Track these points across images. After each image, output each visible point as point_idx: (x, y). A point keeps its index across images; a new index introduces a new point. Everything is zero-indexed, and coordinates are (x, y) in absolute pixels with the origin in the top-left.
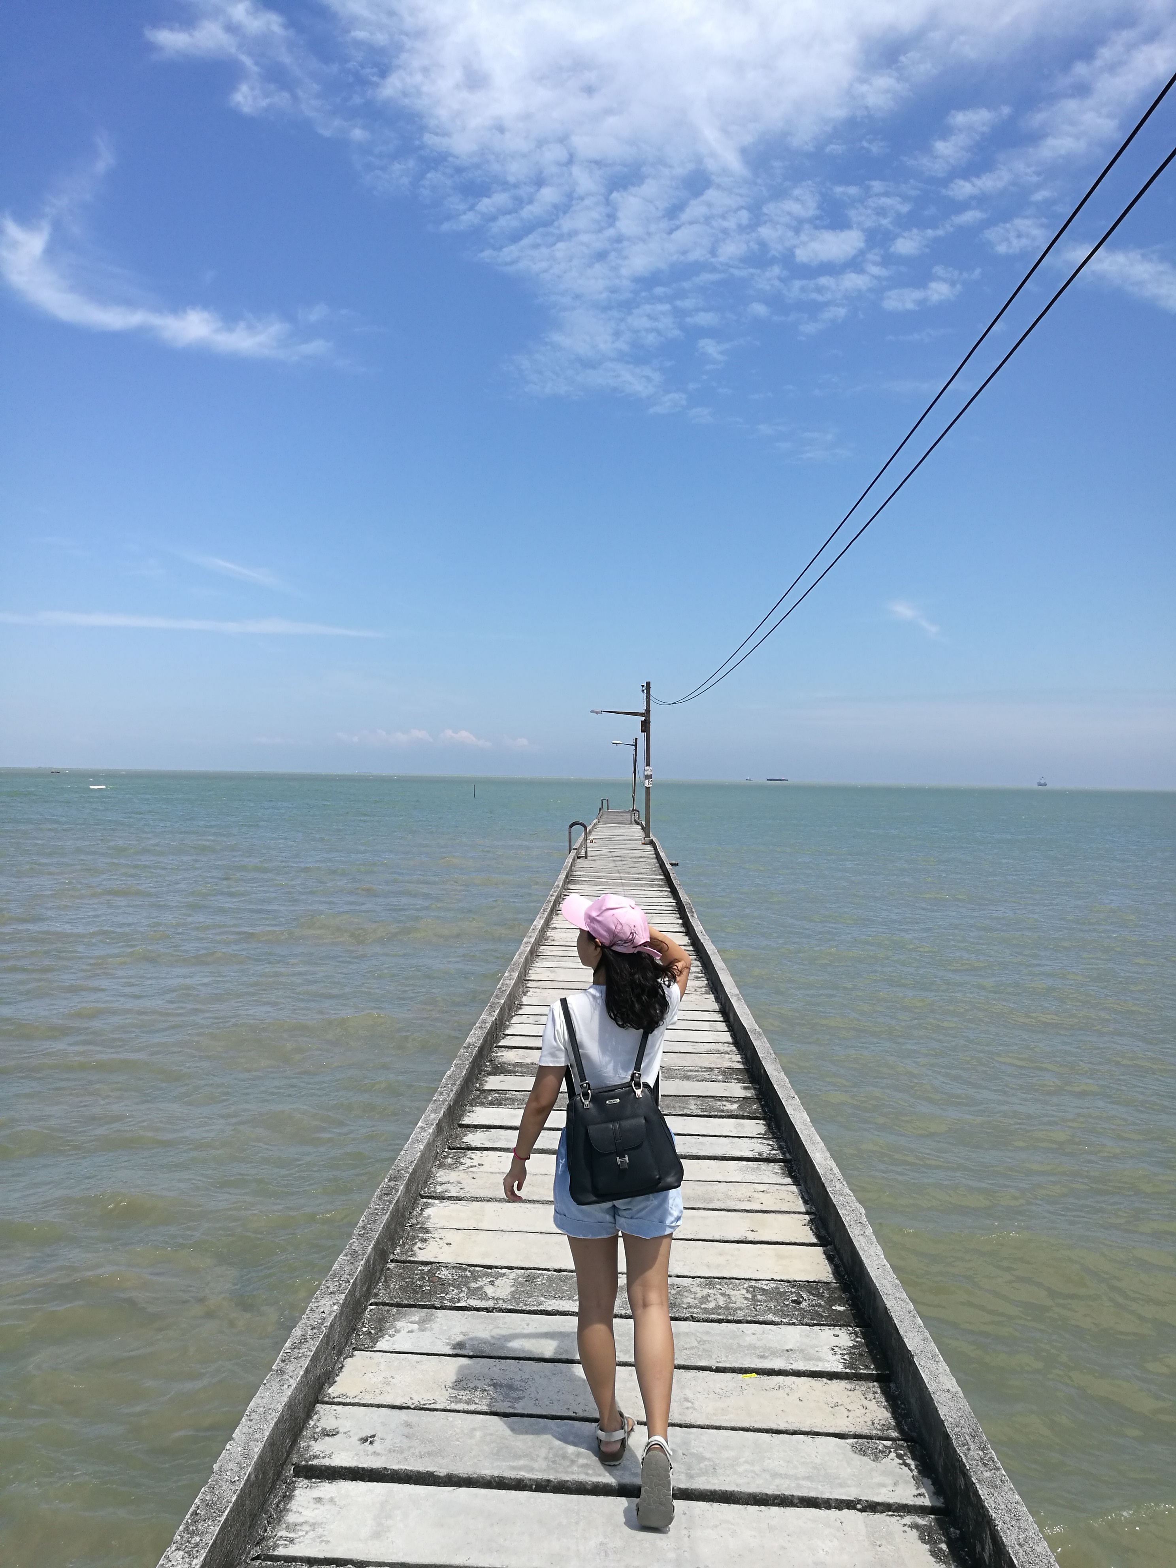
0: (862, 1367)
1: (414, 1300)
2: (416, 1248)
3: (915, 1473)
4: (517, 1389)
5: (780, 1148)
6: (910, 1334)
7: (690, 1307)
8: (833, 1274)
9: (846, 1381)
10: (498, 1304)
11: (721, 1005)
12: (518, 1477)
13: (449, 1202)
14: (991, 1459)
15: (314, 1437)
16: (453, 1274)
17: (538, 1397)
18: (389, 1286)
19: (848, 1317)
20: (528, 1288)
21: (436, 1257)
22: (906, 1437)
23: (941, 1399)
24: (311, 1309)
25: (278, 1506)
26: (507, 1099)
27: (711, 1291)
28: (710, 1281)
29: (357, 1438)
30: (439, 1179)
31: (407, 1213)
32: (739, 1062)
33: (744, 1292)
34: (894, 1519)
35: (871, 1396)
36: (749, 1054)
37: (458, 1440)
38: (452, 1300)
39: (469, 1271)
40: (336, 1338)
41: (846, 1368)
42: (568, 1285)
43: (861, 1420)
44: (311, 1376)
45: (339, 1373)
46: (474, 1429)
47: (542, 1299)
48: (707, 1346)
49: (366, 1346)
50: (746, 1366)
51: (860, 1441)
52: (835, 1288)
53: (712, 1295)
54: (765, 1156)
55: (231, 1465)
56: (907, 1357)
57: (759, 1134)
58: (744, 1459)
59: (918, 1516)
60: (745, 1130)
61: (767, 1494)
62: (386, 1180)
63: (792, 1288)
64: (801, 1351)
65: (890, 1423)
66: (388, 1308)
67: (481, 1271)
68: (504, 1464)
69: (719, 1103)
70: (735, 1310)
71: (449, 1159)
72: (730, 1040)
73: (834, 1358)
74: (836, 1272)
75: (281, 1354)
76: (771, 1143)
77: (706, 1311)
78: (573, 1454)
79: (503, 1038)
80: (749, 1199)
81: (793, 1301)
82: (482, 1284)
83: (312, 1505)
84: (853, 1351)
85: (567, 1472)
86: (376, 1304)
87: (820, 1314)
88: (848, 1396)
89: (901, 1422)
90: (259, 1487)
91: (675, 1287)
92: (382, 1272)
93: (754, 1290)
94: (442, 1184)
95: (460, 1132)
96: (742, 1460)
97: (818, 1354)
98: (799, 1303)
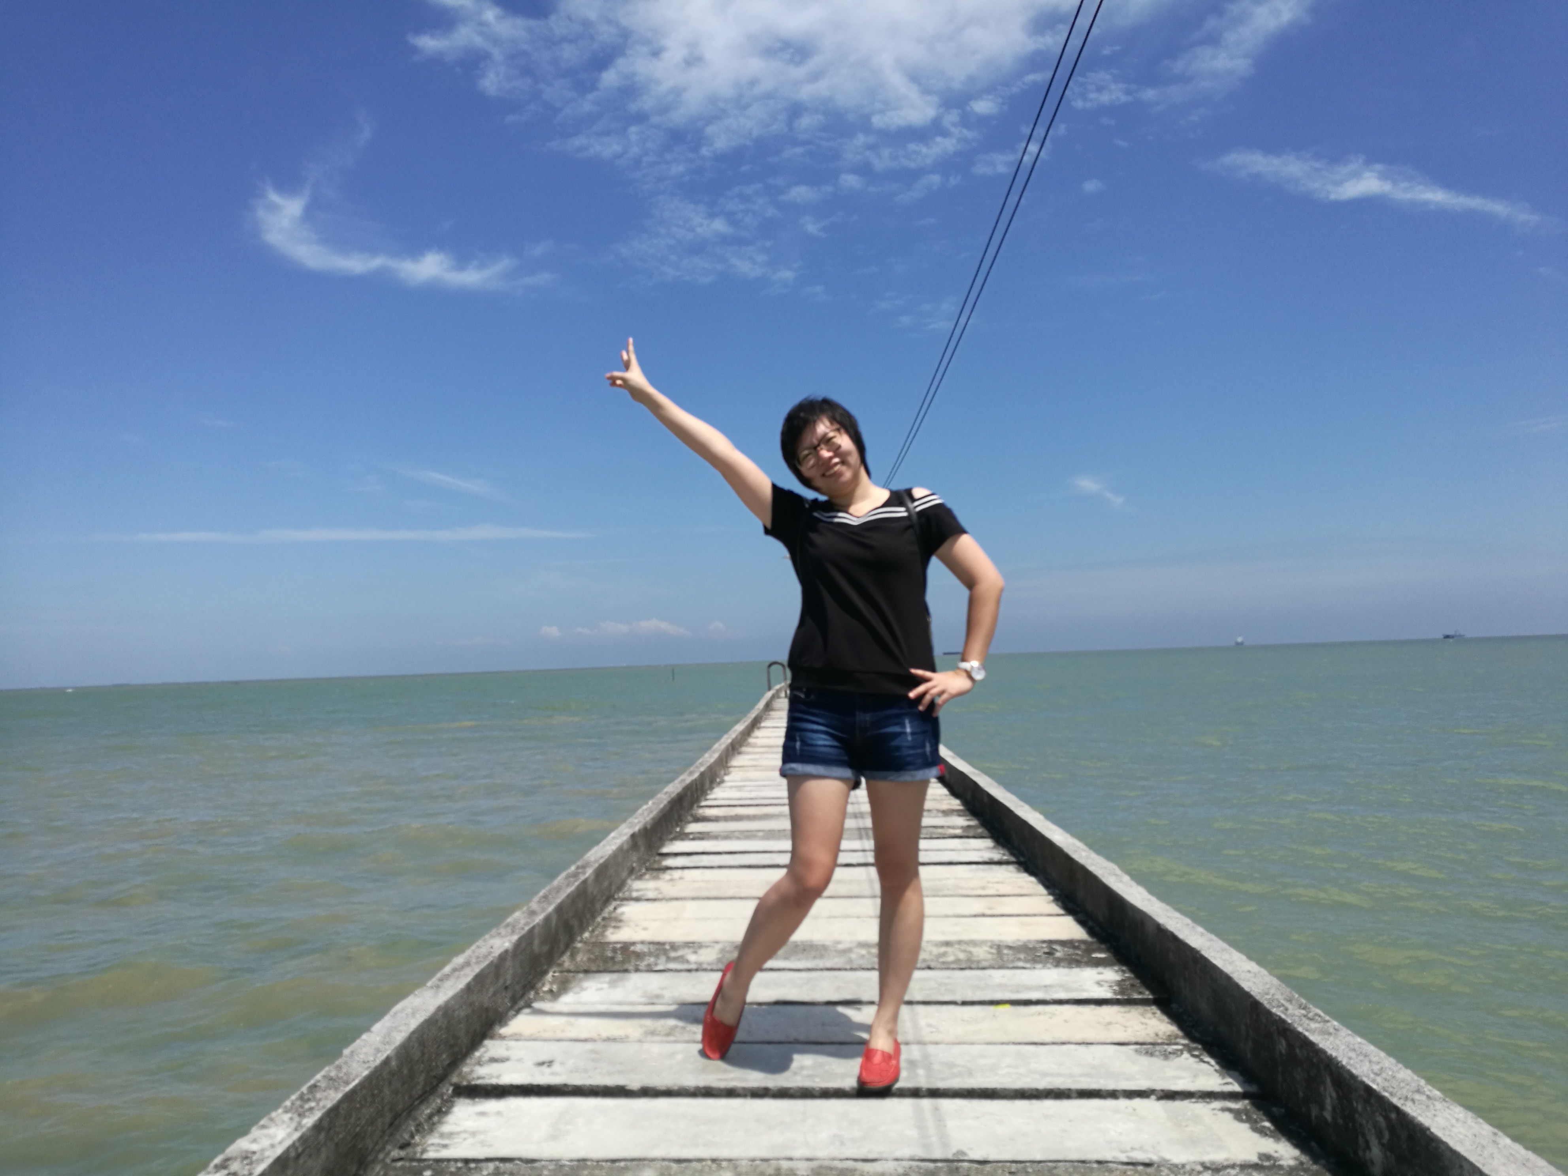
0: (1134, 994)
1: (604, 967)
2: (607, 933)
3: (1217, 1067)
5: (1012, 854)
8: (1087, 933)
9: (1118, 1006)
10: (702, 966)
12: (729, 1088)
13: (646, 903)
15: (480, 1063)
16: (649, 948)
18: (575, 959)
19: (1111, 961)
21: (630, 938)
23: (1242, 978)
24: (477, 946)
25: (430, 1118)
26: (711, 836)
28: (947, 944)
29: (531, 1063)
30: (635, 888)
31: (598, 906)
33: (988, 948)
34: (1200, 1105)
35: (1150, 1016)
36: (971, 792)
37: (654, 1061)
38: (649, 965)
39: (669, 946)
40: (508, 977)
41: (1116, 996)
43: (1143, 1032)
44: (475, 998)
45: (513, 1018)
46: (672, 1053)
48: (949, 987)
50: (998, 998)
51: (1144, 1046)
52: (1092, 943)
54: (995, 860)
57: (989, 847)
58: (1005, 1064)
59: (1229, 1101)
60: (971, 845)
61: (1037, 1089)
63: (1042, 944)
64: (1061, 986)
65: (1178, 1034)
66: (574, 973)
67: (682, 946)
70: (978, 962)
71: (647, 876)
73: (1101, 989)
74: (1091, 932)
75: (438, 975)
76: (1001, 851)
77: (944, 963)
80: (983, 888)
81: (1044, 953)
82: (683, 953)
83: (475, 1118)
84: (1122, 983)
86: (560, 971)
87: (1078, 960)
88: (1123, 1017)
89: (1190, 1030)
90: (404, 1080)
92: (567, 946)
93: (999, 947)
94: (637, 890)
95: (657, 858)
96: (1003, 1065)
97: (1081, 987)
98: (1053, 954)
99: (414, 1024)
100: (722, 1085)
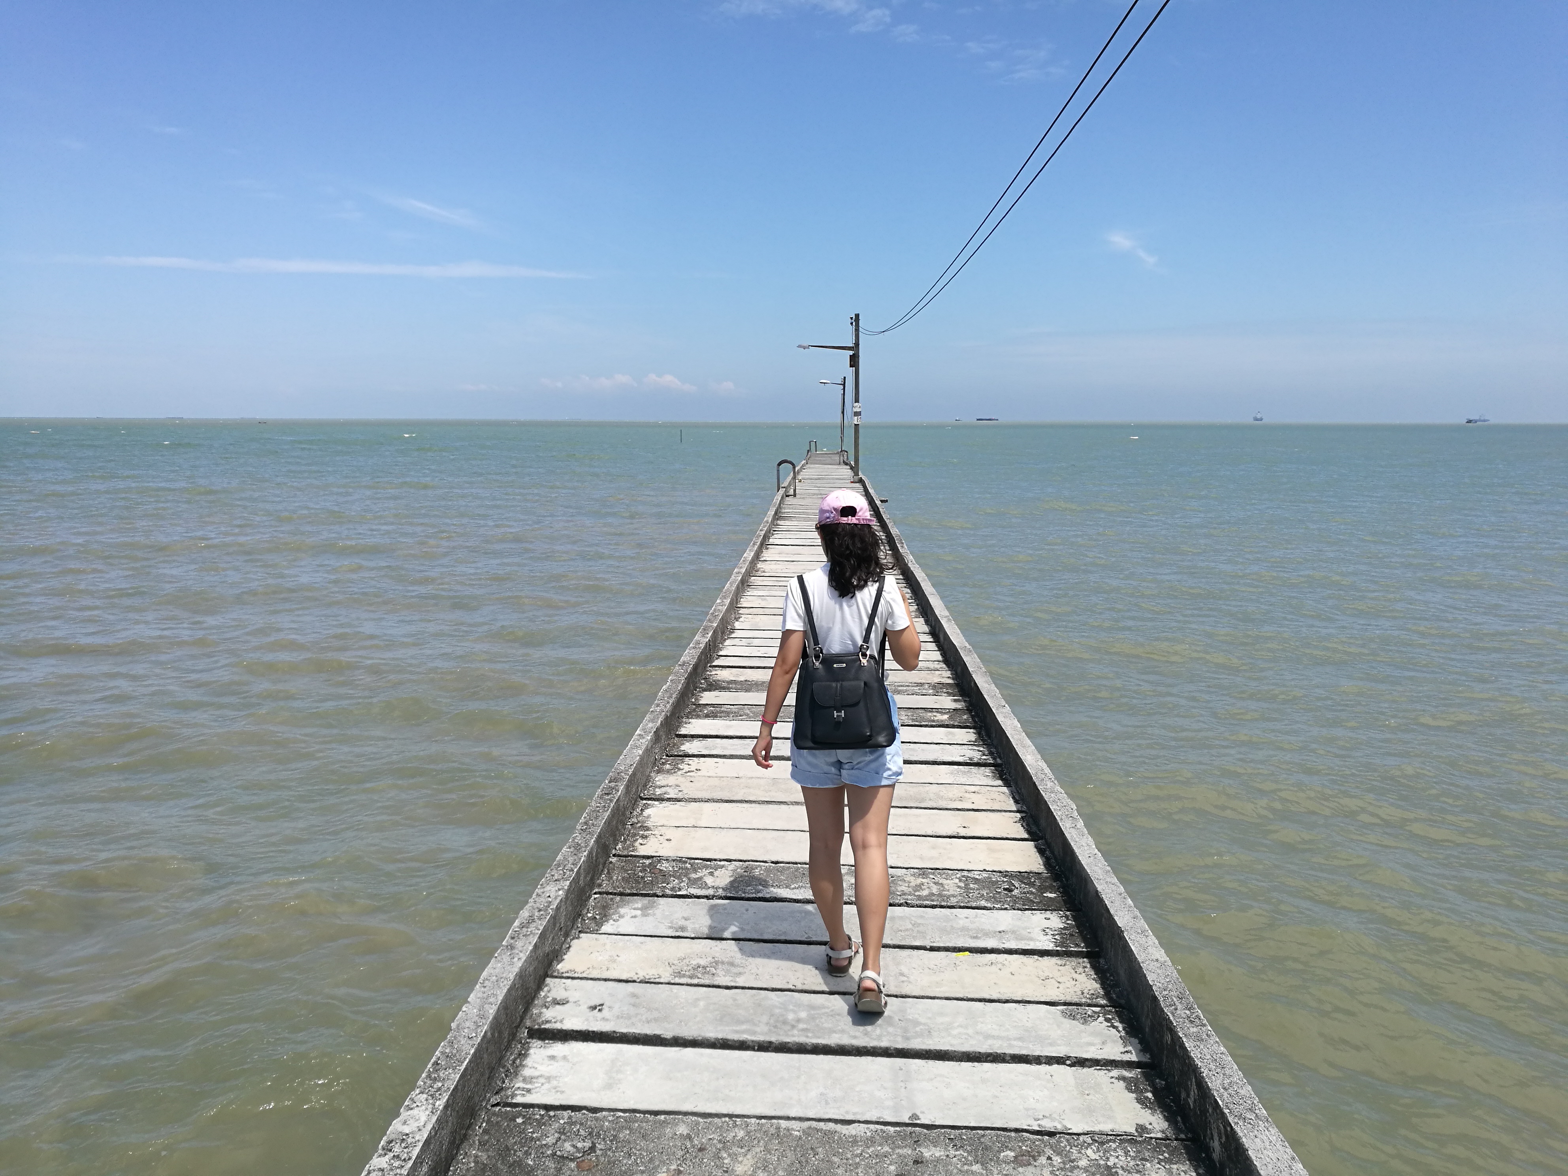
0: (1072, 945)
1: (637, 890)
2: (637, 844)
3: (1123, 1033)
4: (738, 966)
5: (991, 754)
6: (1120, 913)
7: (904, 894)
8: (1045, 866)
9: (1057, 958)
10: (717, 892)
12: (741, 1039)
13: (668, 804)
14: (1198, 1017)
15: (545, 1005)
16: (673, 867)
17: (758, 972)
18: (612, 878)
19: (1058, 903)
20: (747, 878)
21: (656, 852)
22: (1113, 1003)
23: (1150, 968)
24: (537, 894)
25: (514, 1062)
26: (723, 712)
27: (923, 880)
28: (923, 872)
29: (586, 1006)
30: (658, 783)
31: (628, 813)
32: (949, 677)
33: (957, 881)
34: (1102, 1073)
35: (1081, 970)
36: (959, 670)
37: (682, 1008)
38: (673, 889)
39: (689, 864)
40: (562, 920)
41: (1056, 946)
43: (1072, 990)
44: (540, 952)
45: (567, 951)
46: (698, 999)
47: (761, 887)
48: (921, 928)
49: (591, 929)
50: (961, 946)
51: (1070, 1007)
52: (1047, 878)
53: (926, 884)
54: (976, 760)
55: (468, 1024)
56: (1117, 934)
57: (970, 741)
58: (958, 1024)
59: (1125, 1070)
60: (956, 737)
61: (980, 1053)
62: (607, 781)
63: (1003, 877)
64: (1013, 932)
65: (1099, 993)
66: (612, 896)
67: (701, 863)
68: (727, 1028)
69: (929, 714)
70: (948, 897)
71: (668, 765)
72: (940, 658)
73: (1046, 938)
74: (1048, 864)
75: (510, 932)
76: (982, 749)
77: (920, 898)
78: (793, 1019)
79: (717, 659)
80: (961, 799)
81: (1004, 889)
82: (702, 875)
83: (547, 1061)
84: (1064, 932)
85: (787, 1035)
86: (600, 893)
87: (1031, 900)
88: (1059, 970)
89: (1110, 991)
90: (496, 1043)
92: (605, 864)
93: (966, 877)
94: (660, 787)
95: (677, 741)
96: (956, 1025)
97: (1030, 935)
98: (1010, 890)
99: (501, 995)
100: (735, 1037)
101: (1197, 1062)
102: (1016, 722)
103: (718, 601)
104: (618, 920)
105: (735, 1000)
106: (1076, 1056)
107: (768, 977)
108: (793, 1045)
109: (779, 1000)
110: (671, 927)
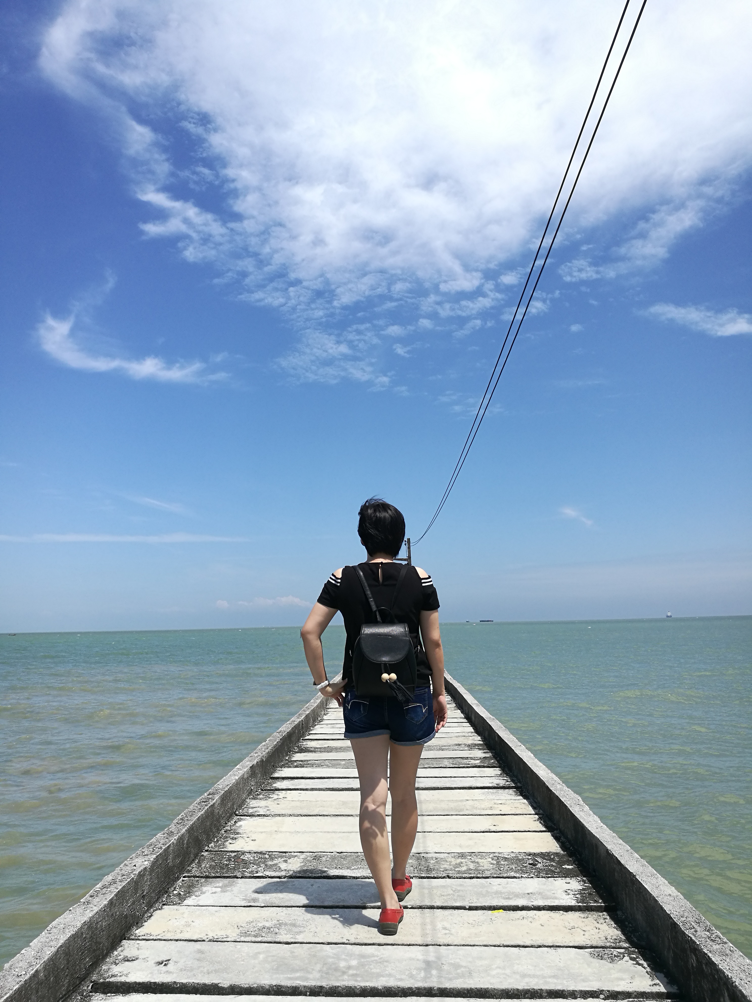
0: (591, 902)
1: (220, 874)
2: (227, 843)
3: (648, 969)
4: (299, 926)
5: (512, 781)
6: (629, 863)
7: (447, 870)
8: (561, 847)
9: (580, 912)
10: (289, 873)
11: (466, 715)
12: (294, 985)
13: (257, 818)
14: (718, 937)
15: (115, 962)
16: (254, 857)
17: (317, 930)
18: (201, 866)
19: (575, 872)
20: (314, 863)
21: (242, 848)
22: (635, 945)
23: (664, 901)
24: (125, 865)
26: (308, 764)
27: (462, 860)
28: (462, 855)
29: (153, 962)
30: (251, 805)
31: (222, 822)
32: (479, 740)
33: (490, 860)
35: (602, 921)
36: (487, 733)
37: (243, 961)
38: (250, 873)
39: (268, 855)
40: (146, 888)
41: (578, 903)
42: (347, 861)
43: (597, 937)
45: (147, 920)
46: (259, 953)
48: (461, 893)
49: (174, 903)
50: (495, 905)
51: (597, 950)
52: (563, 855)
53: (464, 863)
54: (501, 785)
55: (21, 964)
56: (631, 880)
57: (496, 775)
58: (496, 966)
60: (486, 773)
61: (518, 990)
62: (206, 795)
63: (528, 856)
64: (540, 893)
65: (621, 938)
66: (198, 879)
67: (277, 854)
68: (282, 976)
69: (466, 760)
70: (483, 871)
71: (261, 796)
72: (473, 731)
73: (568, 897)
74: (563, 847)
75: (91, 892)
76: (506, 778)
77: (459, 872)
78: (344, 967)
79: (308, 735)
80: (491, 808)
81: (529, 864)
82: (277, 862)
84: (583, 892)
85: (338, 980)
86: (189, 877)
87: (553, 871)
88: (583, 922)
89: (631, 936)
91: (434, 859)
92: (196, 856)
93: (498, 859)
94: (253, 808)
95: (270, 781)
96: (494, 967)
97: (554, 895)
98: (535, 865)
99: (62, 939)
100: (289, 983)
101: (727, 973)
102: (530, 753)
103: (312, 701)
104: (200, 896)
105: (292, 952)
106: (609, 989)
107: (325, 934)
108: (343, 989)
109: (333, 951)
110: (244, 900)
